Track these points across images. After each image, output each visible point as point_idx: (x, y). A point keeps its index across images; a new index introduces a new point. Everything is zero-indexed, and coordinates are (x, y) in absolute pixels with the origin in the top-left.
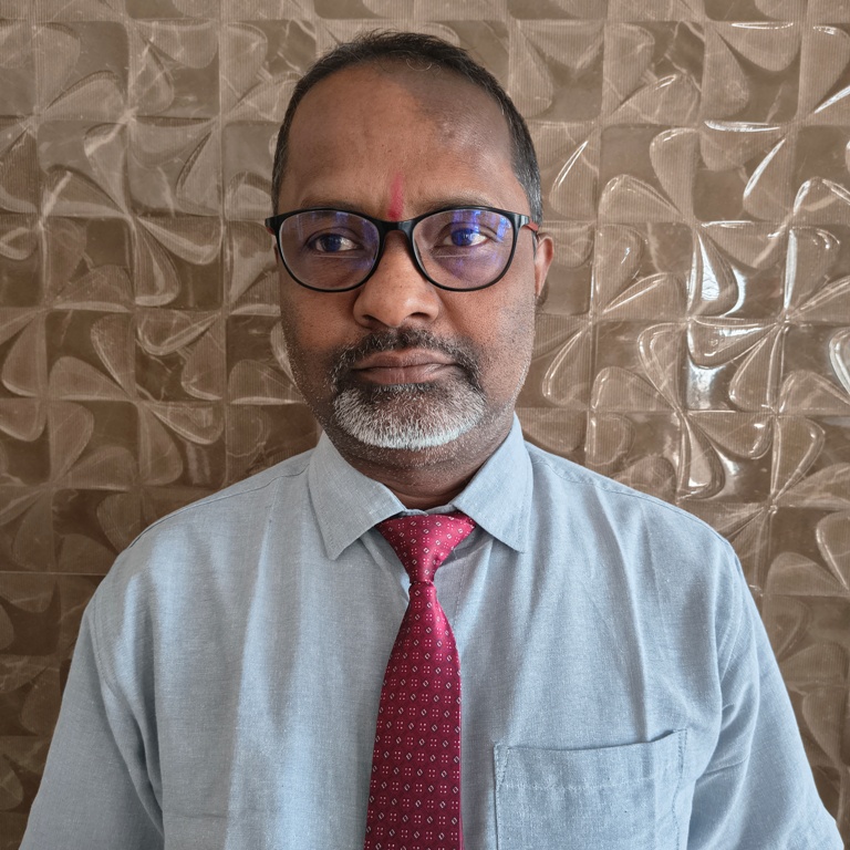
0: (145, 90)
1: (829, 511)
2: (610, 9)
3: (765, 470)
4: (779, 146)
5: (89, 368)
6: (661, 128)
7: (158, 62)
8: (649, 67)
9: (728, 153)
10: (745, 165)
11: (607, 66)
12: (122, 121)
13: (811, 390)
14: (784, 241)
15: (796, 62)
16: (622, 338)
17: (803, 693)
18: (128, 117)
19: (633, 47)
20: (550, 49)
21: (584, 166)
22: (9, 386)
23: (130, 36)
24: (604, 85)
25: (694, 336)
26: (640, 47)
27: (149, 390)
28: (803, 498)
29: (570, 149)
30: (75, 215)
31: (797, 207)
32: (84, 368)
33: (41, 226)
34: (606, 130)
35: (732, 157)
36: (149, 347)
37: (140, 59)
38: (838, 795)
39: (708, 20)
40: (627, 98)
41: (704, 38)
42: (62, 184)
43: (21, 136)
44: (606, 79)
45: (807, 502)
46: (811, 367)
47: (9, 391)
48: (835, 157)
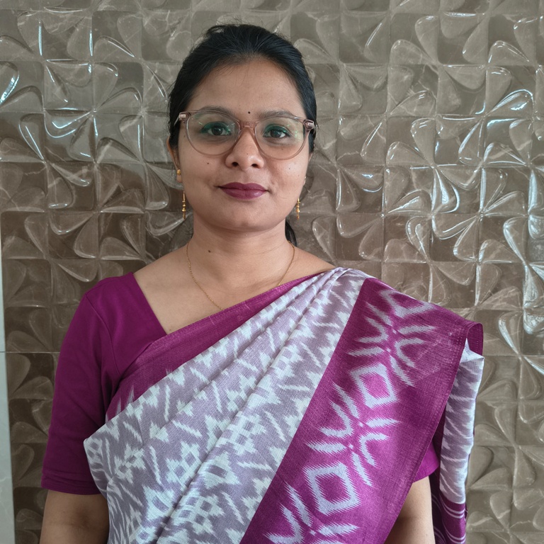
0: (152, 98)
1: (506, 312)
2: (391, 58)
3: (472, 291)
4: (476, 126)
5: (121, 243)
6: (417, 118)
7: (159, 84)
8: (411, 88)
9: (450, 130)
10: (459, 136)
11: (389, 87)
12: (139, 114)
13: (495, 249)
14: (479, 174)
15: (484, 84)
16: (399, 224)
17: (495, 407)
18: (143, 112)
19: (402, 77)
20: (360, 79)
21: (378, 137)
22: (78, 252)
23: (144, 70)
24: (388, 97)
25: (436, 222)
26: (406, 77)
27: (152, 254)
28: (492, 305)
29: (371, 129)
30: (115, 163)
31: (485, 158)
32: (117, 243)
33: (96, 168)
34: (389, 118)
35: (453, 133)
36: (152, 231)
37: (149, 81)
38: (514, 461)
39: (439, 63)
40: (400, 103)
41: (438, 73)
42: (107, 147)
43: (86, 121)
44: (389, 93)
45: (494, 308)
46: (494, 237)
47: (77, 256)
48: (504, 132)
